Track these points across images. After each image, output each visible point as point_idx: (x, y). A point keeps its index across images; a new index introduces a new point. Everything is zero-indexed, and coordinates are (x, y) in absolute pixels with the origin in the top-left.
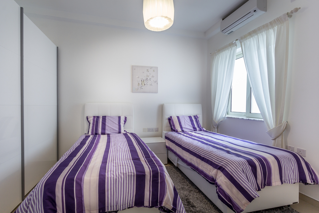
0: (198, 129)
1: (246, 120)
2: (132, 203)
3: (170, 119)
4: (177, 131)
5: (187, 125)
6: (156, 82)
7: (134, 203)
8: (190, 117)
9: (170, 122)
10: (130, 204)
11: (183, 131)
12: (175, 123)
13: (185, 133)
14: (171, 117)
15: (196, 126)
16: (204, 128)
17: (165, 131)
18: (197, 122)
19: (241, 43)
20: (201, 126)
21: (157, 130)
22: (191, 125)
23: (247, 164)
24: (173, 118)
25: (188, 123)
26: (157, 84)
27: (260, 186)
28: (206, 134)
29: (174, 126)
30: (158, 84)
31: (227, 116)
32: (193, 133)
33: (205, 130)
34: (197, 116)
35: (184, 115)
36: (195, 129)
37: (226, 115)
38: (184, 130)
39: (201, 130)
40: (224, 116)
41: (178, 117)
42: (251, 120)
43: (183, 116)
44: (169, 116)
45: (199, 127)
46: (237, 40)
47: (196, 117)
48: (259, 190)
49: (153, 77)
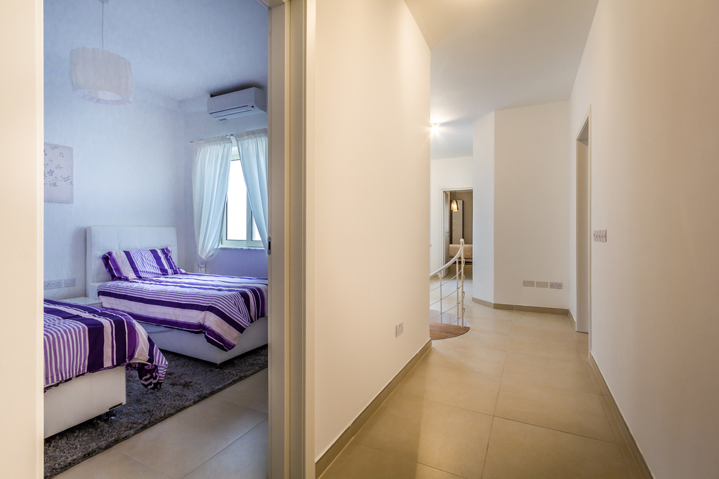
0: (170, 271)
1: (246, 250)
2: (84, 367)
3: (107, 259)
4: (126, 279)
5: (148, 266)
6: (68, 179)
7: (86, 368)
8: (154, 252)
9: (107, 265)
10: (80, 370)
11: (140, 278)
12: (120, 264)
13: (145, 280)
14: (110, 254)
15: (166, 267)
16: (181, 270)
17: (93, 282)
18: (168, 260)
19: (237, 141)
20: (175, 266)
21: (72, 283)
22: (156, 266)
23: (239, 296)
24: (114, 254)
25: (149, 262)
26: (72, 183)
27: (254, 319)
28: (185, 276)
29: (118, 270)
30: (74, 183)
31: (221, 246)
32: (162, 279)
33: (184, 272)
34: (167, 249)
35: (139, 247)
36: (164, 272)
37: (218, 246)
38: (142, 275)
39: (175, 273)
40: (216, 247)
41: (127, 254)
42: (251, 250)
43: (139, 251)
44: (104, 252)
45: (171, 268)
46: (232, 135)
47: (166, 252)
48: (252, 321)
49: (58, 167)
